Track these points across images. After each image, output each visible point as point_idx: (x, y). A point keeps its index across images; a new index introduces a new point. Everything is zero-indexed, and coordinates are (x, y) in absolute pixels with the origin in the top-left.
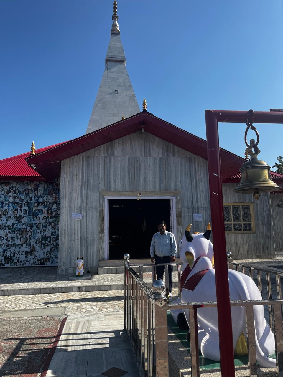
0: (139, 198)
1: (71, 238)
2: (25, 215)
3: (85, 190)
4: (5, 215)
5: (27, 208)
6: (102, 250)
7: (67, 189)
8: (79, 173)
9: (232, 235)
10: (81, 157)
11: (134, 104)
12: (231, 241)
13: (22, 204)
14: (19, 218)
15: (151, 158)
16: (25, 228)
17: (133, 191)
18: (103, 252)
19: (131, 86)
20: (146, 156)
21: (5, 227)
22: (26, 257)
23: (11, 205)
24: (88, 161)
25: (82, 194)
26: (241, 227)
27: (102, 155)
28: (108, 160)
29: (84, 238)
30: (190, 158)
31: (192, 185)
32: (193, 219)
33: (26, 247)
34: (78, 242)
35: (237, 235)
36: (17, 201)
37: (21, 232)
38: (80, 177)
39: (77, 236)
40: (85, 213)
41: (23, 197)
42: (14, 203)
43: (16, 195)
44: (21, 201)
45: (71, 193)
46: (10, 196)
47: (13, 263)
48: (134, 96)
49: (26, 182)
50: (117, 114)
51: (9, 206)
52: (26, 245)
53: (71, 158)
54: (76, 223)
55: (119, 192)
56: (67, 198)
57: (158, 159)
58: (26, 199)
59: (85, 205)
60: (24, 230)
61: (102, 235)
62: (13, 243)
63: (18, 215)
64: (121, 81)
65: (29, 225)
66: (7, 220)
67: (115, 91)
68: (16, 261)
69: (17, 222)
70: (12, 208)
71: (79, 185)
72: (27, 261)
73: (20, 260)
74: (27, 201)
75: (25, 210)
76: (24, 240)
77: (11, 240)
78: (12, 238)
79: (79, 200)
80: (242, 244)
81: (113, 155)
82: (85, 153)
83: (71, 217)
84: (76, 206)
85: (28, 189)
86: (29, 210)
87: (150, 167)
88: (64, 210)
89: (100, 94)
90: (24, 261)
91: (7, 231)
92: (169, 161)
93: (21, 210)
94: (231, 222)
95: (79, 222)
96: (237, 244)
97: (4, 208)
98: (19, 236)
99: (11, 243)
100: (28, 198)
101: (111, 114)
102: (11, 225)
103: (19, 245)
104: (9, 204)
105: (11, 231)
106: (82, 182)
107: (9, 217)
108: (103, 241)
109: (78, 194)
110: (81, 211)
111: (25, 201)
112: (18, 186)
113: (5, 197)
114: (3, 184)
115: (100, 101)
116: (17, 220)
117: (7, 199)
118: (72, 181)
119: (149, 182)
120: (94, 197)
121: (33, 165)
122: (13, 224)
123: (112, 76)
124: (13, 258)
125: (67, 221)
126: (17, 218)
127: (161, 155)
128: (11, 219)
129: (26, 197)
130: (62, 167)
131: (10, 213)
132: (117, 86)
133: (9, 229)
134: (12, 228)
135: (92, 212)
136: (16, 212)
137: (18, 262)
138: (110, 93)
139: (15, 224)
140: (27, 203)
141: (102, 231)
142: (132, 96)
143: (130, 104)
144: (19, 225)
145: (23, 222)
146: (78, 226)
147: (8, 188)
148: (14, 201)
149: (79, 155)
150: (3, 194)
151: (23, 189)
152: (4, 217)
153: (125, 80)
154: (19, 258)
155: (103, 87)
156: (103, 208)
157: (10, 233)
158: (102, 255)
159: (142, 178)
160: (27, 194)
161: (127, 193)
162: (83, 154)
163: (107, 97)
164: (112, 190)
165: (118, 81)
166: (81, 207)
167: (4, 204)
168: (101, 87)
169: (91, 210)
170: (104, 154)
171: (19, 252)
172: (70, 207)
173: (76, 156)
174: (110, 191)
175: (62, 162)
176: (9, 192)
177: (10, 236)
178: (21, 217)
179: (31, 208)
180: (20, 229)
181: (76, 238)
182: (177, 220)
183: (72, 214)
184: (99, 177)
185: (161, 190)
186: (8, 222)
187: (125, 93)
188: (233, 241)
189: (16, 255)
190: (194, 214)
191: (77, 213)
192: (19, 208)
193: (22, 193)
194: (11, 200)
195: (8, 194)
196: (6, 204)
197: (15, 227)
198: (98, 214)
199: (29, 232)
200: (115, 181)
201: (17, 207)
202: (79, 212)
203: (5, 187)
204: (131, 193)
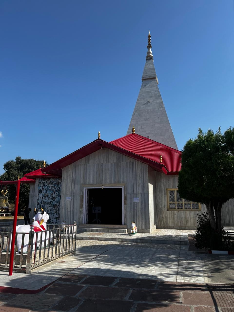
0: (102, 188)
1: (66, 210)
2: (56, 197)
3: (73, 184)
4: (47, 196)
5: (57, 193)
6: (82, 218)
7: (65, 184)
8: (71, 175)
9: (182, 212)
10: (72, 165)
11: (162, 109)
12: (181, 216)
13: (55, 190)
14: (54, 198)
15: (109, 163)
16: (56, 204)
17: (98, 184)
18: (82, 220)
19: (160, 96)
20: (107, 162)
21: (47, 203)
22: (56, 220)
23: (50, 191)
24: (76, 168)
25: (72, 186)
26: (190, 206)
27: (83, 164)
28: (86, 167)
29: (72, 210)
30: (132, 162)
31: (133, 179)
32: (133, 201)
33: (57, 215)
34: (69, 213)
35: (186, 212)
36: (53, 189)
37: (55, 206)
38: (71, 177)
39: (69, 210)
40: (73, 197)
41: (56, 187)
42: (52, 190)
43: (52, 185)
44: (55, 189)
45: (67, 186)
46: (50, 186)
47: (50, 223)
48: (162, 103)
49: (57, 178)
50: (149, 119)
51: (49, 192)
52: (57, 213)
53: (67, 166)
54: (68, 202)
55: (91, 184)
56: (64, 189)
57: (113, 164)
58: (57, 188)
59: (73, 193)
60: (56, 205)
61: (82, 209)
62: (51, 212)
63: (53, 197)
64: (153, 93)
65: (58, 202)
66: (48, 200)
67: (148, 101)
68: (51, 222)
69: (53, 200)
70: (51, 193)
71: (71, 181)
72: (57, 223)
73: (53, 222)
74: (58, 189)
75: (57, 194)
76: (56, 211)
77: (50, 210)
78: (50, 209)
79: (70, 190)
80: (189, 218)
81: (88, 163)
82: (74, 163)
83: (66, 199)
84: (69, 193)
85: (58, 182)
86: (59, 194)
87: (108, 169)
88: (63, 195)
89: (137, 105)
90: (55, 222)
91: (48, 205)
92: (120, 165)
93: (55, 194)
94: (182, 202)
95: (70, 202)
96: (185, 218)
97: (47, 193)
98: (53, 209)
99: (50, 212)
100: (58, 187)
101: (144, 119)
102: (50, 202)
103: (53, 213)
104: (49, 191)
105: (50, 205)
106: (72, 180)
107: (49, 198)
108: (82, 213)
109: (70, 186)
110: (71, 195)
111: (57, 189)
112: (54, 181)
113: (48, 186)
114: (47, 179)
115: (137, 110)
116: (53, 199)
117: (49, 187)
118: (67, 179)
119: (108, 178)
120: (78, 187)
121: (44, 173)
122: (51, 202)
123: (146, 91)
124: (51, 220)
125: (64, 202)
126: (53, 198)
127: (115, 162)
128: (50, 199)
129: (57, 187)
130: (63, 171)
131: (49, 195)
132: (150, 97)
133: (49, 204)
134: (51, 204)
135: (76, 196)
136: (52, 195)
137: (53, 223)
138: (144, 103)
139: (52, 201)
140: (58, 190)
141: (81, 207)
142: (160, 103)
143: (159, 109)
144: (53, 202)
145: (56, 201)
146: (69, 204)
147: (49, 181)
148: (52, 189)
149: (71, 164)
150: (47, 185)
151: (56, 182)
152: (47, 198)
153: (156, 92)
154: (53, 220)
155: (139, 100)
156: (82, 194)
157: (49, 206)
158: (81, 221)
159: (104, 176)
160: (58, 185)
161: (95, 185)
162: (73, 164)
163: (142, 106)
164: (87, 183)
165: (150, 93)
166: (71, 193)
167: (47, 191)
168: (138, 100)
169: (76, 195)
170: (84, 163)
171: (53, 217)
172: (66, 193)
173: (70, 165)
174: (86, 184)
175: (63, 169)
176: (49, 184)
177: (49, 208)
178: (55, 198)
179: (60, 193)
180: (54, 204)
181: (68, 211)
182: (124, 202)
183: (67, 197)
184: (80, 176)
185: (114, 183)
186: (49, 201)
187: (155, 101)
188: (183, 216)
189: (52, 219)
190: (134, 198)
191: (69, 197)
192: (54, 193)
193: (55, 184)
194: (50, 188)
195: (49, 185)
196: (48, 191)
197: (52, 203)
198: (80, 197)
199: (58, 206)
200: (89, 178)
201: (53, 192)
202: (70, 196)
203: (48, 181)
204: (97, 185)
